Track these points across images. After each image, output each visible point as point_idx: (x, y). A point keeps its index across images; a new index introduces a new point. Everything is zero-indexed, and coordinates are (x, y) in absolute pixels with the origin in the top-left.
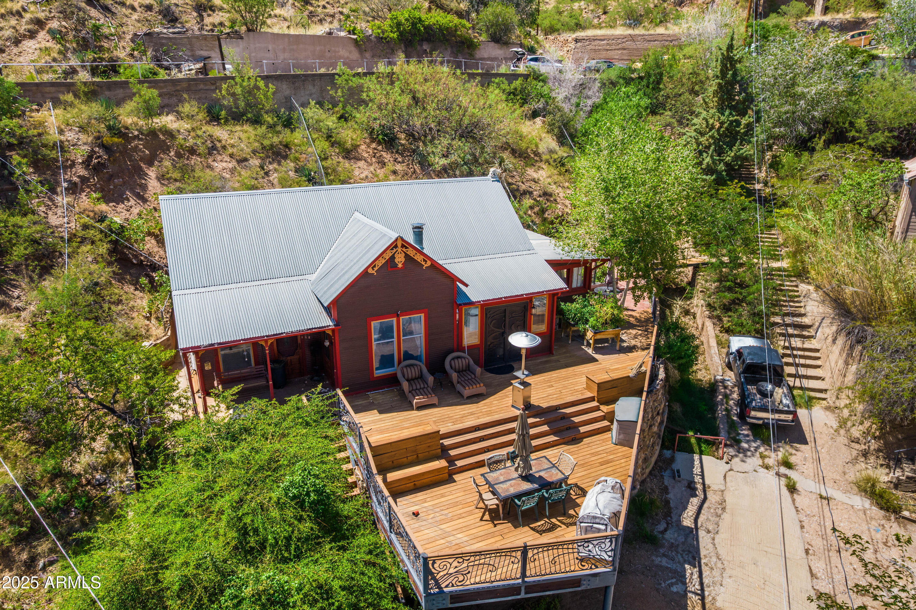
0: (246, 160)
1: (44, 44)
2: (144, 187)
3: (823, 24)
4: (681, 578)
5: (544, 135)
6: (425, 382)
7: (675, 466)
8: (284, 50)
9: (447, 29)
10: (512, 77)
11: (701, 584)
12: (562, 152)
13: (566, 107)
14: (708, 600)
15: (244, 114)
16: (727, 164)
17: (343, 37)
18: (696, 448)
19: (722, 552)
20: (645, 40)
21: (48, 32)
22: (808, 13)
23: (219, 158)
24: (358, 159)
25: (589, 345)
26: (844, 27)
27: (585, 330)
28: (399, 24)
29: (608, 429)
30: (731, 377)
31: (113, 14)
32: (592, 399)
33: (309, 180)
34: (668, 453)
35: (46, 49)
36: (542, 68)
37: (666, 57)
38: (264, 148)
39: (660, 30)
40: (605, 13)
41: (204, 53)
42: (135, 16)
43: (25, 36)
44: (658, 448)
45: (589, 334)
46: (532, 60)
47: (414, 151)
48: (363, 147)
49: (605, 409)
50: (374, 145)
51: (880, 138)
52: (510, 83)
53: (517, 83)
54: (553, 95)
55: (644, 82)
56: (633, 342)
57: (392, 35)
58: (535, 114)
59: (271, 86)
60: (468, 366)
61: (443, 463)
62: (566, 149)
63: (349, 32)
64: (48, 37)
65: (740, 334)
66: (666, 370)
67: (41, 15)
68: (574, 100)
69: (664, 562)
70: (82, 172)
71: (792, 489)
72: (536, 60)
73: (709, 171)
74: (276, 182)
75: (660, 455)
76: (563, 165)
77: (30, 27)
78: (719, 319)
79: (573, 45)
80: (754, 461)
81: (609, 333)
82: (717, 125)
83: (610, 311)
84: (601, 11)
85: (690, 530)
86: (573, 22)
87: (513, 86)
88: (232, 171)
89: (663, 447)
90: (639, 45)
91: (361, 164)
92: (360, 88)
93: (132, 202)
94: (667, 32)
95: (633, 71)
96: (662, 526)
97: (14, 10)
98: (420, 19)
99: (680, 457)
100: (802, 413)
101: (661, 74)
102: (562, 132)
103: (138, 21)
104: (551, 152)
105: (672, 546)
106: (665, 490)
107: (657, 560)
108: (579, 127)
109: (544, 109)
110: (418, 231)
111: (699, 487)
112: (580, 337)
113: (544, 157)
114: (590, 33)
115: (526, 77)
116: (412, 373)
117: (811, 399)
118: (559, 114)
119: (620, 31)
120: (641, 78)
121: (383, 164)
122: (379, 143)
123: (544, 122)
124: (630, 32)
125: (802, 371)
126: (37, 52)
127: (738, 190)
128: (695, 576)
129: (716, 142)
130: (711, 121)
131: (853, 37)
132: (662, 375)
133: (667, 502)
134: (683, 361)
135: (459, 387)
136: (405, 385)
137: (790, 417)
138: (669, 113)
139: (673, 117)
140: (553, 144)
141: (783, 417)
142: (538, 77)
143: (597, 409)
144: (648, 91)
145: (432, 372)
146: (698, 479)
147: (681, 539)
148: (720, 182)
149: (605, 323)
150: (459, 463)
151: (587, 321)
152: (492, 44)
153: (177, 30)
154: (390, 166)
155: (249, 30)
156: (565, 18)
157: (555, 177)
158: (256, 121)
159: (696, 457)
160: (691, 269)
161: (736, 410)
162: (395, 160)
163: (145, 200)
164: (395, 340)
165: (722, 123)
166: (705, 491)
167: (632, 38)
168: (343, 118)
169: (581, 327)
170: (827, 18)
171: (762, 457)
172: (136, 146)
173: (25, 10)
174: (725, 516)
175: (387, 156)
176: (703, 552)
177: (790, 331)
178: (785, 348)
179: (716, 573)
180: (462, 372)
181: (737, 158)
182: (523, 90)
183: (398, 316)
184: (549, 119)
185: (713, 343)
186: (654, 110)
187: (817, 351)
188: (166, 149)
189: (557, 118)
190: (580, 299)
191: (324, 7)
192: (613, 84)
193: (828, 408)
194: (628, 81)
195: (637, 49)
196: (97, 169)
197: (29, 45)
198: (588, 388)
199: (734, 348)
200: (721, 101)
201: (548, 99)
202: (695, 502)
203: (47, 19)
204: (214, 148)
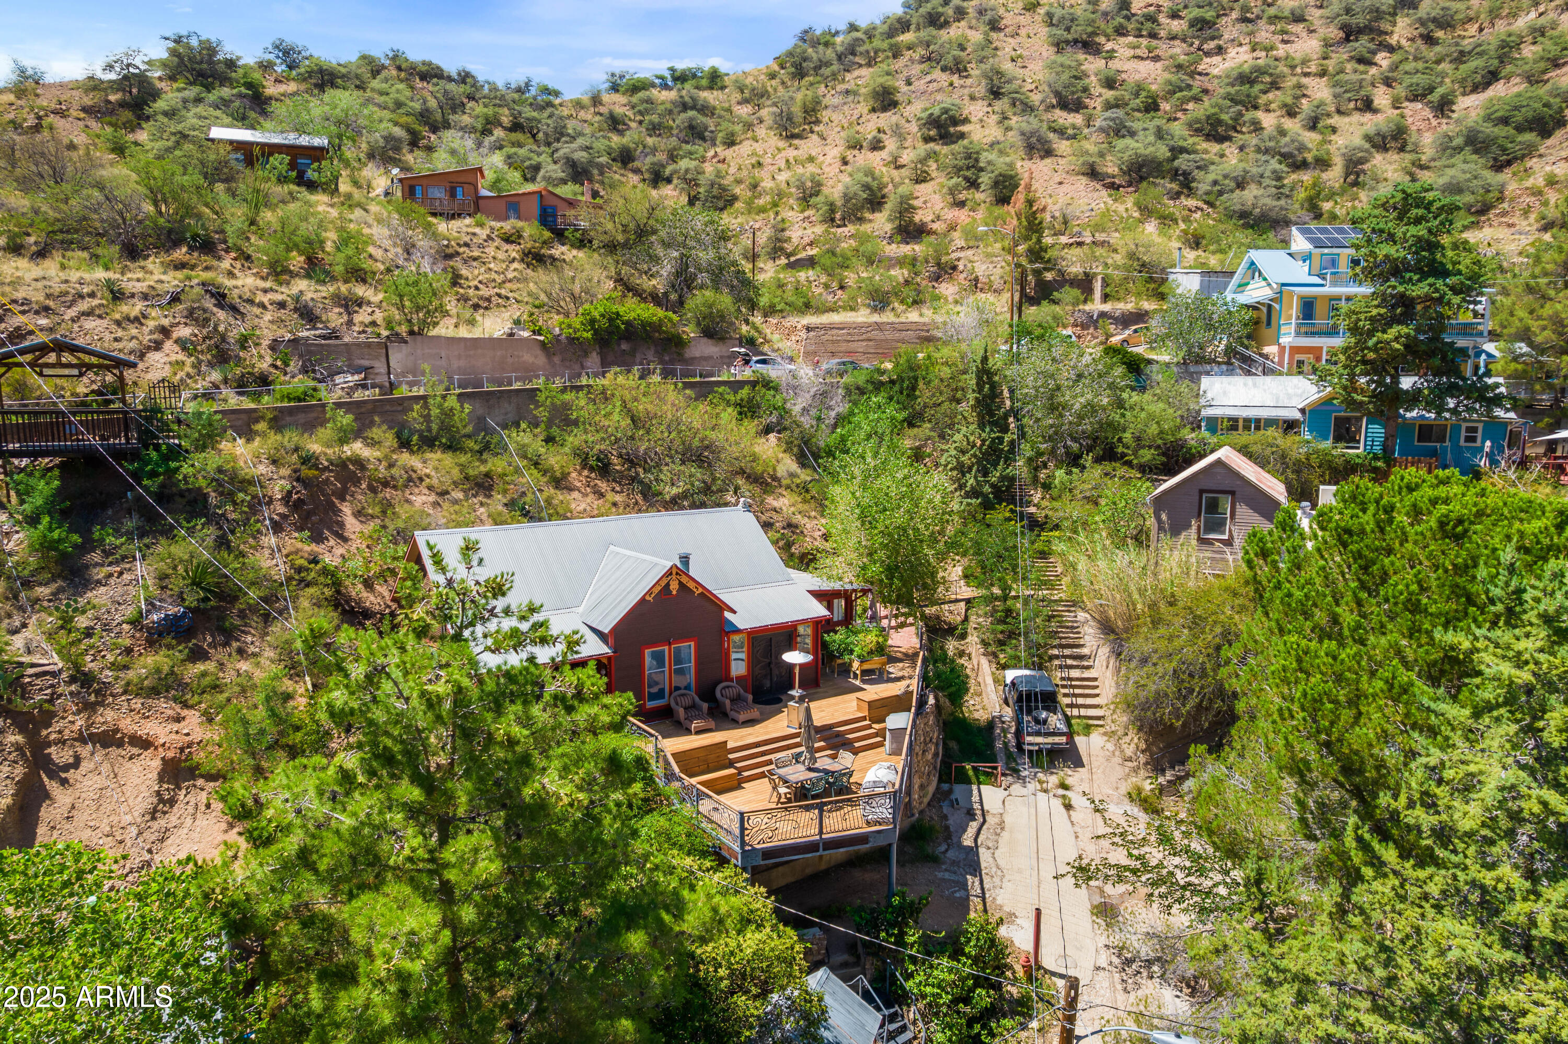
0: (447, 493)
1: (174, 358)
2: (342, 525)
3: (1103, 315)
4: (964, 886)
5: (781, 455)
6: (699, 709)
7: (953, 797)
8: (459, 357)
9: (650, 324)
10: (736, 386)
11: (983, 889)
12: (805, 475)
13: (807, 422)
14: (988, 900)
15: (436, 439)
16: (993, 486)
17: (526, 339)
18: (974, 779)
19: (1001, 863)
20: (895, 329)
21: (176, 342)
22: (1085, 301)
23: (416, 490)
24: (570, 489)
25: (856, 676)
26: (1126, 320)
27: (851, 661)
28: (593, 321)
29: (880, 745)
30: (1008, 713)
31: (242, 314)
32: (864, 718)
33: (525, 516)
34: (945, 786)
35: (177, 362)
36: (772, 372)
37: (920, 356)
38: (467, 478)
39: (913, 316)
40: (842, 288)
41: (366, 363)
42: (268, 317)
43: (149, 348)
44: (935, 780)
45: (856, 665)
46: (758, 362)
47: (633, 479)
48: (574, 475)
49: (877, 726)
50: (586, 473)
51: (1147, 455)
52: (736, 392)
53: (745, 392)
54: (788, 405)
55: (897, 388)
56: (900, 674)
57: (585, 335)
58: (767, 430)
59: (466, 405)
60: (739, 695)
61: (732, 771)
62: (809, 471)
63: (534, 332)
64: (177, 348)
65: (1015, 667)
66: (936, 698)
67: (166, 322)
68: (814, 412)
69: (947, 875)
70: (281, 509)
71: (1068, 807)
72: (764, 362)
73: (974, 493)
74: (484, 517)
75: (938, 788)
76: (807, 491)
77: (155, 336)
78: (995, 655)
79: (803, 334)
80: (1032, 786)
81: (875, 662)
82: (979, 443)
83: (874, 639)
84: (835, 285)
85: (971, 848)
86: (800, 302)
87: (739, 397)
88: (436, 504)
89: (940, 780)
90: (889, 335)
91: (576, 494)
92: (567, 406)
93: (332, 542)
94: (922, 320)
95: (883, 372)
96: (943, 848)
97: (132, 315)
98: (618, 314)
99: (958, 789)
100: (1080, 740)
101: (916, 379)
102: (802, 451)
103: (272, 322)
104: (792, 475)
105: (954, 863)
106: (945, 817)
107: (940, 875)
108: (822, 444)
109: (778, 423)
110: (685, 559)
111: (979, 812)
112: (846, 670)
113: (784, 482)
114: (826, 319)
115: (754, 384)
116: (687, 701)
117: (1088, 727)
118: (797, 431)
119: (863, 316)
120: (892, 382)
121: (601, 495)
122: (592, 469)
123: (779, 439)
124: (876, 318)
125: (1080, 701)
126: (167, 367)
127: (1008, 515)
128: (977, 883)
129: (979, 462)
130: (972, 439)
131: (1136, 331)
132: (931, 701)
133: (947, 828)
134: (953, 689)
135: (733, 714)
136: (681, 712)
137: (1063, 739)
138: (928, 425)
139: (932, 430)
140: (794, 467)
141: (1057, 739)
142: (767, 384)
143: (870, 727)
144: (903, 398)
145: (703, 698)
146: (976, 806)
147: (962, 856)
148: (987, 506)
149: (871, 652)
150: (746, 774)
151: (852, 652)
152: (705, 340)
153: (318, 332)
154: (611, 497)
155: (411, 333)
156: (790, 296)
157: (800, 506)
158: (452, 447)
159: (974, 787)
160: (963, 604)
161: (1013, 742)
162: (613, 490)
163: (345, 540)
164: (667, 669)
165: (984, 441)
166: (984, 816)
167: (879, 326)
168: (549, 440)
169: (846, 658)
170: (1107, 307)
171: (1040, 782)
172: (328, 479)
173: (145, 317)
174: (1004, 834)
175: (603, 485)
176: (983, 865)
177: (1069, 662)
178: (1062, 679)
179: (998, 882)
180: (736, 700)
181: (1003, 478)
182: (750, 400)
183: (670, 644)
184: (785, 435)
185: (989, 680)
186: (910, 423)
187: (1095, 679)
188: (357, 482)
189: (796, 434)
190: (842, 630)
191: (477, 288)
192: (861, 391)
193: (1105, 734)
194: (878, 386)
195: (886, 340)
196: (297, 506)
197: (154, 357)
198: (859, 709)
199: (1008, 681)
200: (981, 417)
201: (784, 412)
202: (973, 826)
203: (173, 325)
204: (410, 479)
